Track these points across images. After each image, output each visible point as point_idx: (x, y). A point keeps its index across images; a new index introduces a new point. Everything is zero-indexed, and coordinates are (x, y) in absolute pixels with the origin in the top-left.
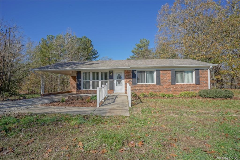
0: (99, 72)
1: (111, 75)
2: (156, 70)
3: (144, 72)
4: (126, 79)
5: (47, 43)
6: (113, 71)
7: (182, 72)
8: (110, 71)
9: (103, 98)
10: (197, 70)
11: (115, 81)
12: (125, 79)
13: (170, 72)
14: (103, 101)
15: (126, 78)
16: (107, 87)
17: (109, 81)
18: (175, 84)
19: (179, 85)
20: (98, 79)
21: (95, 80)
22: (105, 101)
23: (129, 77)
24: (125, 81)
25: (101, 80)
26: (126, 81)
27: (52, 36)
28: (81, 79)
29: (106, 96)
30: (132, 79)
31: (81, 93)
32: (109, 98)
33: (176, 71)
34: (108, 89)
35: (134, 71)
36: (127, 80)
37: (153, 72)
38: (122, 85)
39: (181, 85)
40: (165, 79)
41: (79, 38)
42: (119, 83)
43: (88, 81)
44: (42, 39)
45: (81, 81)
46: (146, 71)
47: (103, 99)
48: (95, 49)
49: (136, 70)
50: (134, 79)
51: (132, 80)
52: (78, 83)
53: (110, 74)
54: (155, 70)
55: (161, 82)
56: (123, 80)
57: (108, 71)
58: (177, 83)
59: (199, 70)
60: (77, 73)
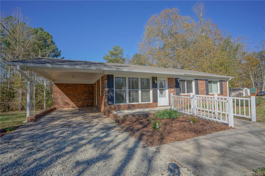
0: (138, 78)
2: (195, 79)
3: (184, 81)
6: (156, 77)
7: (211, 82)
8: (153, 77)
10: (221, 81)
11: (158, 91)
15: (170, 87)
17: (151, 91)
18: (209, 95)
20: (136, 87)
21: (132, 89)
23: (173, 86)
24: (169, 92)
25: (141, 89)
26: (170, 90)
28: (113, 87)
30: (175, 89)
31: (114, 109)
35: (177, 79)
37: (191, 82)
40: (202, 89)
46: (186, 80)
49: (179, 79)
50: (177, 88)
54: (193, 79)
55: (199, 92)
56: (166, 90)
57: (150, 77)
58: (209, 93)
59: (222, 81)
60: (107, 78)
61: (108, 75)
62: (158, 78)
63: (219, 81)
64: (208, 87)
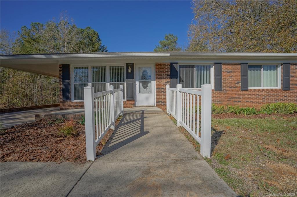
0: (106, 67)
1: (130, 71)
2: (215, 63)
3: (193, 67)
4: (158, 80)
5: (32, 34)
6: (133, 64)
7: (259, 67)
8: (127, 64)
9: (113, 121)
10: (287, 64)
11: (137, 83)
12: (156, 79)
13: (239, 67)
14: (113, 128)
15: (158, 77)
16: (122, 93)
17: (125, 84)
18: (247, 90)
19: (254, 90)
20: (104, 79)
21: (98, 81)
22: (117, 128)
23: (164, 76)
24: (156, 84)
26: (158, 83)
27: (39, 24)
28: (69, 79)
29: (120, 113)
30: (169, 80)
31: (70, 106)
32: (127, 118)
33: (249, 66)
34: (124, 98)
35: (173, 65)
36: (160, 81)
37: (208, 68)
38: (150, 92)
39: (258, 90)
40: (231, 79)
41: (80, 28)
42: (145, 87)
43: (84, 83)
44: (24, 28)
45: (69, 84)
46: (195, 65)
47: (112, 124)
48: (104, 46)
49: (177, 63)
50: (173, 79)
51: (171, 81)
52: (64, 87)
53: (127, 69)
54: (212, 64)
55: (223, 85)
56: (152, 82)
57: (123, 64)
58: (249, 88)
59: (289, 64)
60: (61, 68)
61: (62, 65)
62: (136, 64)
63: (282, 65)
64: (247, 77)
